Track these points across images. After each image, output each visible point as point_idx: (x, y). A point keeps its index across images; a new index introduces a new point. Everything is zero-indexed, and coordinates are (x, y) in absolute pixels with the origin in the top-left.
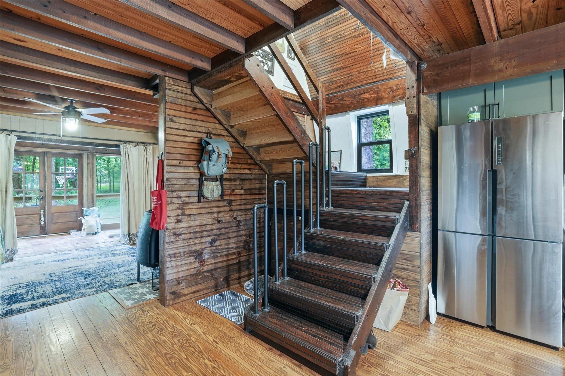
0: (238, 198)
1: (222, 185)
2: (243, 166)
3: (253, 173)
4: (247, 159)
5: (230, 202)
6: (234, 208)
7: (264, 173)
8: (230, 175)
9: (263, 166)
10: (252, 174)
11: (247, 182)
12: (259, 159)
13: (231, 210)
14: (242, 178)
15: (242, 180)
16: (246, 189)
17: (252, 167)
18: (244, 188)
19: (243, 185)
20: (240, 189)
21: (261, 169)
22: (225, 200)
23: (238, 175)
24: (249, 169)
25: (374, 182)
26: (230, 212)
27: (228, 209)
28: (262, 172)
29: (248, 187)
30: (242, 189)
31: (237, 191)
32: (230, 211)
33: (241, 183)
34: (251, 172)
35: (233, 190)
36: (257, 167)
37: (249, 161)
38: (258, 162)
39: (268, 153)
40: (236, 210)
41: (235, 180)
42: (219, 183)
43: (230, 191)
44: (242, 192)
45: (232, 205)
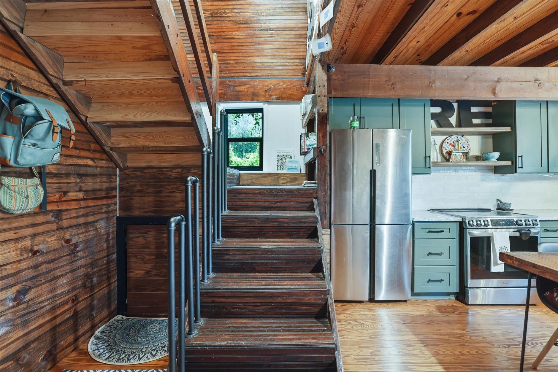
0: (73, 205)
1: (43, 183)
2: (83, 153)
3: (99, 165)
4: (90, 142)
5: (58, 214)
6: (65, 223)
7: (114, 166)
8: (59, 167)
9: (115, 155)
10: (96, 167)
11: (89, 179)
12: (110, 144)
13: (60, 228)
14: (82, 172)
15: (80, 176)
16: (86, 191)
17: (97, 155)
18: (84, 189)
19: (82, 185)
20: (77, 191)
21: (110, 159)
22: (49, 212)
23: (73, 168)
24: (92, 159)
25: (248, 180)
26: (58, 232)
27: (54, 226)
28: (111, 165)
29: (89, 186)
30: (80, 190)
31: (72, 195)
32: (58, 229)
33: (78, 180)
34: (94, 164)
35: (65, 193)
36: (105, 156)
37: (93, 146)
38: (107, 149)
39: (127, 137)
40: (70, 227)
41: (67, 175)
42: (37, 181)
43: (58, 196)
44: (81, 195)
45: (62, 220)
